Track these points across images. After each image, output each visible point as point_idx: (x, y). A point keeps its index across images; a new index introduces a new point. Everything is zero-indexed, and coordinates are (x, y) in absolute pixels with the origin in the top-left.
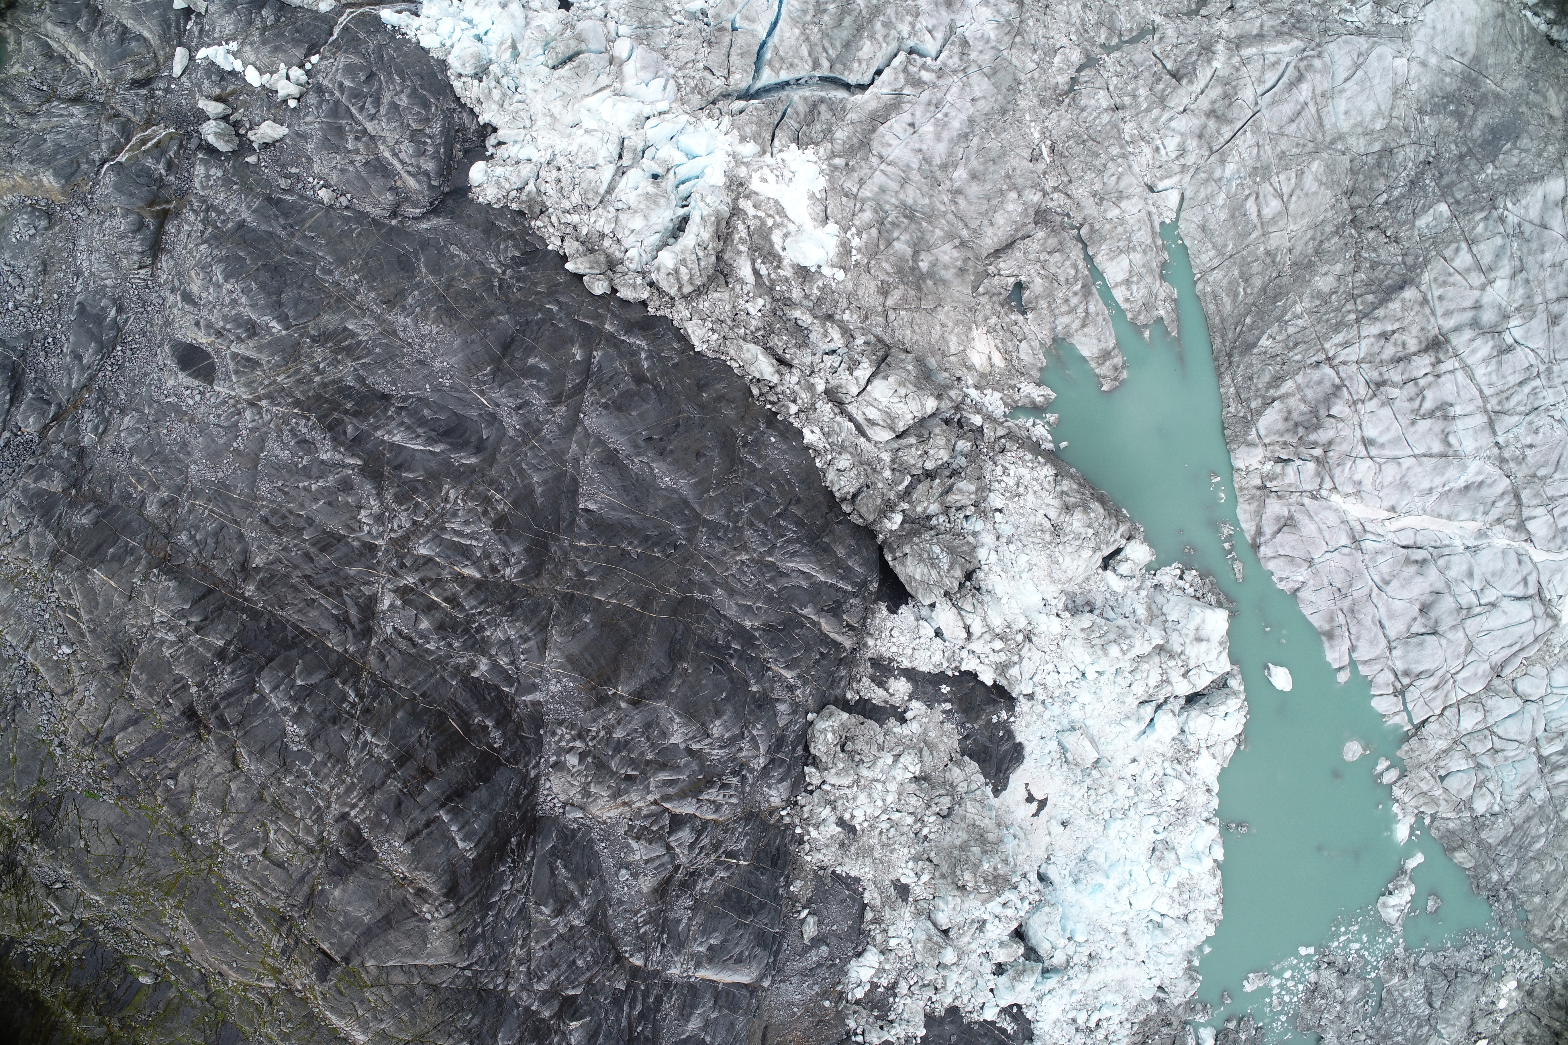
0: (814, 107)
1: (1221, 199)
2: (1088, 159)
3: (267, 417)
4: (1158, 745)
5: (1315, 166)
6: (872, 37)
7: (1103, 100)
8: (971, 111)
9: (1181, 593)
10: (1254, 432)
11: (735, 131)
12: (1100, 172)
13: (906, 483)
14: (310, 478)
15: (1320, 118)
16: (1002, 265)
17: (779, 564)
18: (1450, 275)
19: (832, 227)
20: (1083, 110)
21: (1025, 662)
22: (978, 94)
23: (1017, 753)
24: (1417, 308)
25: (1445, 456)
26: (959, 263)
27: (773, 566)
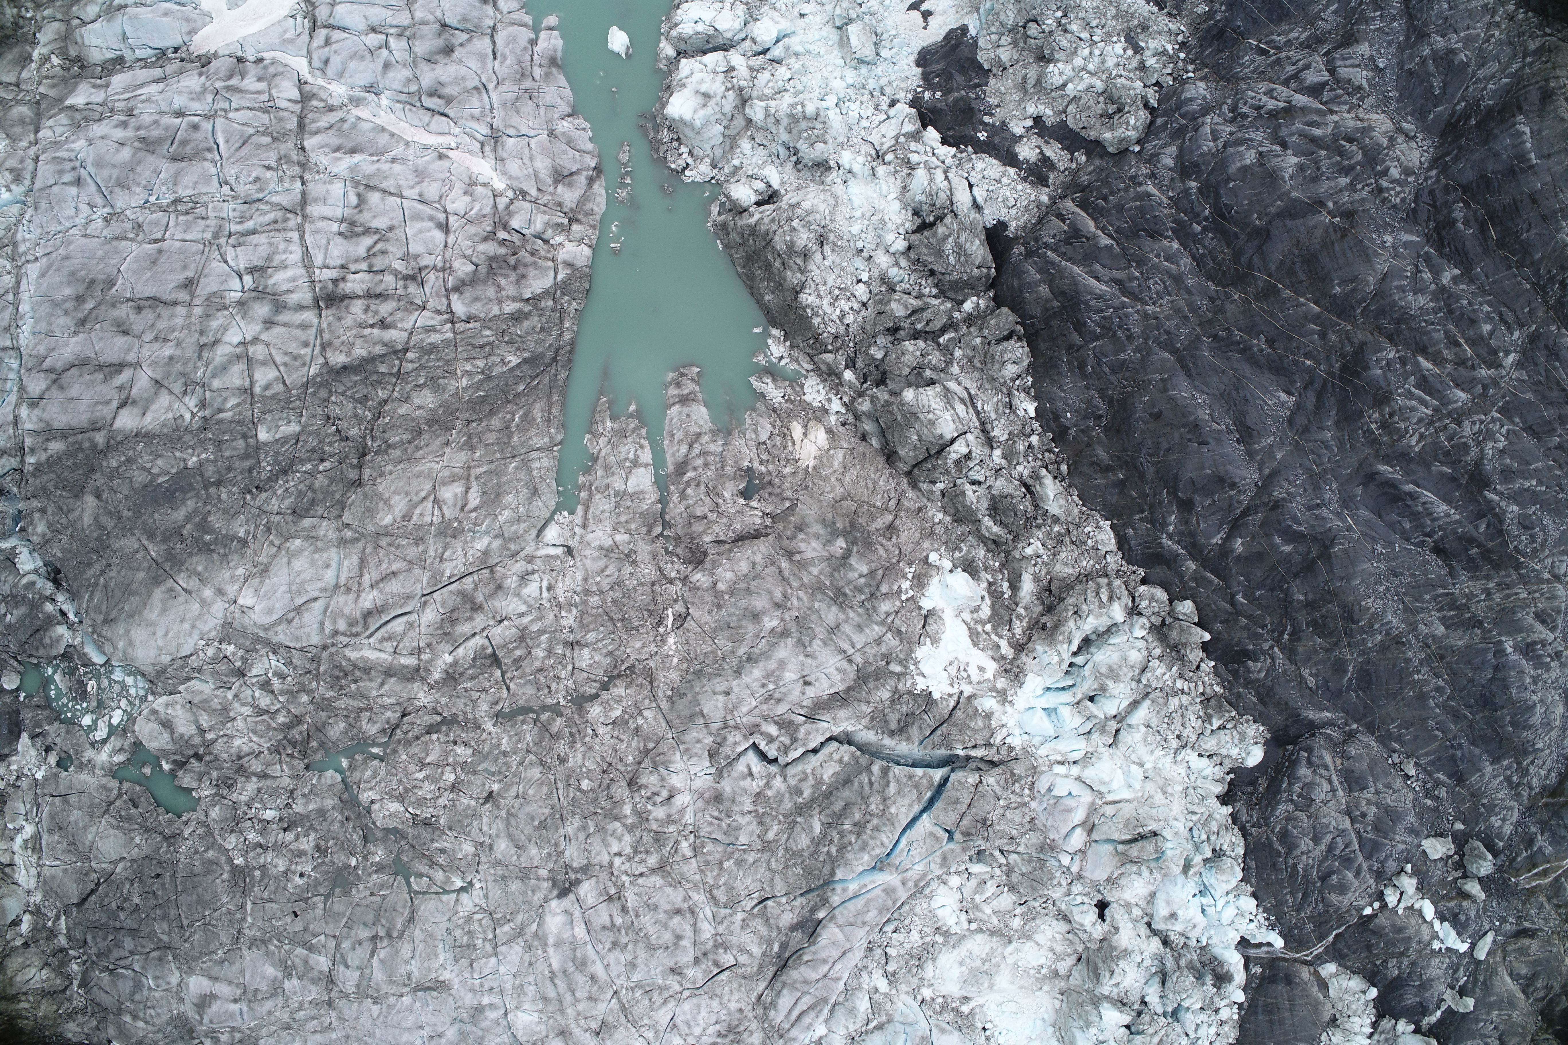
0: (902, 730)
1: (505, 516)
2: (625, 601)
3: (1549, 561)
4: (777, 19)
5: (388, 520)
6: (819, 782)
7: (584, 658)
8: (735, 683)
9: (695, 152)
10: (559, 278)
11: (994, 724)
12: (619, 583)
13: (947, 336)
14: (1534, 492)
15: (361, 568)
16: (758, 521)
17: (1117, 293)
18: (286, 365)
19: (926, 604)
20: (611, 653)
21: (893, 134)
22: (721, 698)
23: (924, 59)
24: (337, 342)
25: (368, 186)
26: (801, 536)
27: (1125, 292)
